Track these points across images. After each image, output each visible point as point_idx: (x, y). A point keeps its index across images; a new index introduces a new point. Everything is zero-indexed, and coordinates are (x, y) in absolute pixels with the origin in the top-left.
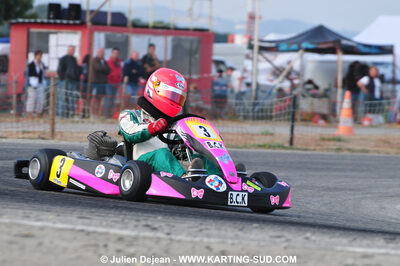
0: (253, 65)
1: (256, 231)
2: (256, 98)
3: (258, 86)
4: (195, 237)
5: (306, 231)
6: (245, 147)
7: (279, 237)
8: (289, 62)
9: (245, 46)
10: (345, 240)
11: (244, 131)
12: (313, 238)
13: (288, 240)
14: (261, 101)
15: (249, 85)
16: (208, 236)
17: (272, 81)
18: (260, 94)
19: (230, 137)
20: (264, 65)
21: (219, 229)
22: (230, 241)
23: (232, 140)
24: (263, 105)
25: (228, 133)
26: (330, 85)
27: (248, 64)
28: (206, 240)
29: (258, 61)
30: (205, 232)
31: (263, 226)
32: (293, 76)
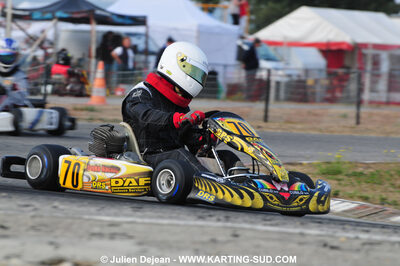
7: (27, 206)
8: (43, 31)
10: (93, 209)
12: (62, 207)
13: (36, 209)
26: (84, 54)
32: (46, 45)
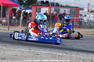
0: (89, 16)
1: (91, 55)
2: (90, 23)
4: (77, 55)
6: (87, 35)
9: (87, 11)
11: (87, 31)
16: (80, 55)
20: (92, 16)
21: (82, 54)
22: (85, 57)
23: (84, 33)
24: (91, 25)
28: (79, 56)
29: (90, 14)
31: (93, 53)
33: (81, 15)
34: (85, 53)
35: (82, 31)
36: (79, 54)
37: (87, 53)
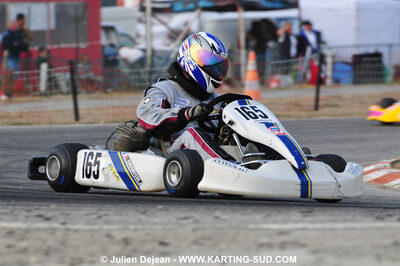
0: (146, 29)
1: (160, 213)
2: (152, 65)
3: (154, 52)
4: (94, 224)
5: (215, 210)
9: (137, 8)
14: (157, 69)
15: (144, 50)
16: (107, 223)
17: (168, 45)
18: (156, 60)
19: (126, 111)
20: (159, 29)
21: (120, 215)
22: (133, 227)
24: (160, 72)
25: (124, 107)
27: (141, 28)
28: (106, 227)
29: (152, 24)
30: (104, 218)
31: (168, 207)
33: (109, 29)
34: (131, 207)
35: (119, 107)
36: (106, 215)
37: (143, 210)
